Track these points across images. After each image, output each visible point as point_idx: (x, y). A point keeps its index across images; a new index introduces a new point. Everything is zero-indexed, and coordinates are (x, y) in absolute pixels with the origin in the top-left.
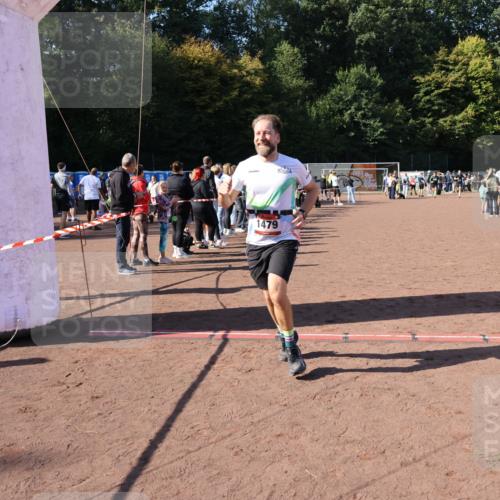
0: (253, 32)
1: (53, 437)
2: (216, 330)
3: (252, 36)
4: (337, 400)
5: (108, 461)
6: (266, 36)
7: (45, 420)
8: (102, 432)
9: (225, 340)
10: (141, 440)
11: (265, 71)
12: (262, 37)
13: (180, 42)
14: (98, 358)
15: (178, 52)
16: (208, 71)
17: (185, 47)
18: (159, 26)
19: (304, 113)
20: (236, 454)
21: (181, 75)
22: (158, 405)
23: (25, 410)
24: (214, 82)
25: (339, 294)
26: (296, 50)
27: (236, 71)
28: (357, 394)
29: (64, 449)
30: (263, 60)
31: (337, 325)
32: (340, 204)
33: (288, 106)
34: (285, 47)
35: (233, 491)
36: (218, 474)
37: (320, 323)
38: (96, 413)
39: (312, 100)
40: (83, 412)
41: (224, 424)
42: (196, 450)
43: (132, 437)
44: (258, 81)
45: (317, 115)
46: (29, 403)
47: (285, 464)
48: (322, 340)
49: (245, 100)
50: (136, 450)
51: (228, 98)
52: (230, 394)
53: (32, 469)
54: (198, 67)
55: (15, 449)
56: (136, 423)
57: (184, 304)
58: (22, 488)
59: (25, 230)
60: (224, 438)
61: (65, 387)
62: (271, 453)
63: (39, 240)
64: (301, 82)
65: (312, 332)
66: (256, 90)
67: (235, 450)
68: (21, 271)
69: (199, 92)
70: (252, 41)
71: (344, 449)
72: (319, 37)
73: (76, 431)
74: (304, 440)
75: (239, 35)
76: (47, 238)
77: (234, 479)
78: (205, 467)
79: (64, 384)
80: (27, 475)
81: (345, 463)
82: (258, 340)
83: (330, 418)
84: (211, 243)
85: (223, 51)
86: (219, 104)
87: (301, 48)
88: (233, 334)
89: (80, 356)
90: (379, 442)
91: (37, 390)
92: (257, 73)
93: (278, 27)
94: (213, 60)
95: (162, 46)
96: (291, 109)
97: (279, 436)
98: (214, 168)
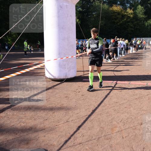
1: (72, 104)
2: (114, 81)
3: (131, 4)
4: (142, 100)
5: (84, 110)
7: (71, 99)
8: (83, 103)
9: (116, 83)
10: (92, 106)
11: (134, 13)
12: (134, 4)
13: (111, 6)
14: (84, 86)
15: (111, 9)
16: (119, 13)
17: (113, 8)
18: (107, 2)
19: (144, 24)
20: (114, 111)
21: (111, 15)
22: (97, 98)
23: (66, 97)
24: (120, 16)
25: (147, 73)
27: (126, 13)
28: (147, 99)
29: (74, 106)
30: (133, 10)
31: (145, 81)
33: (139, 23)
34: (140, 6)
35: (112, 119)
36: (109, 115)
37: (141, 80)
38: (82, 99)
39: (146, 21)
40: (79, 98)
41: (112, 104)
42: (105, 109)
43: (90, 105)
44: (132, 16)
45: (148, 25)
47: (126, 114)
48: (141, 84)
49: (128, 21)
50: (91, 108)
51: (123, 21)
52: (115, 97)
53: (67, 110)
54: (116, 13)
55: (63, 105)
56: (91, 102)
57: (107, 74)
58: (64, 114)
59: (70, 54)
60: (112, 107)
62: (123, 111)
63: (72, 57)
64: (144, 16)
65: (139, 82)
66: (131, 18)
68: (68, 64)
69: (116, 19)
70: (130, 6)
71: (141, 112)
72: (149, 4)
73: (77, 103)
74: (132, 109)
75: (128, 4)
76: (74, 57)
77: (113, 116)
78: (106, 113)
79: (76, 92)
80: (65, 111)
81: (141, 115)
82: (124, 84)
83: (139, 104)
84: (116, 58)
85: (123, 8)
86: (121, 22)
87: (144, 7)
88: (118, 82)
89: (80, 85)
91: (70, 93)
92: (131, 14)
93: (138, 1)
94: (120, 11)
95: (107, 7)
96: (140, 23)
97: (125, 107)
98: (118, 39)
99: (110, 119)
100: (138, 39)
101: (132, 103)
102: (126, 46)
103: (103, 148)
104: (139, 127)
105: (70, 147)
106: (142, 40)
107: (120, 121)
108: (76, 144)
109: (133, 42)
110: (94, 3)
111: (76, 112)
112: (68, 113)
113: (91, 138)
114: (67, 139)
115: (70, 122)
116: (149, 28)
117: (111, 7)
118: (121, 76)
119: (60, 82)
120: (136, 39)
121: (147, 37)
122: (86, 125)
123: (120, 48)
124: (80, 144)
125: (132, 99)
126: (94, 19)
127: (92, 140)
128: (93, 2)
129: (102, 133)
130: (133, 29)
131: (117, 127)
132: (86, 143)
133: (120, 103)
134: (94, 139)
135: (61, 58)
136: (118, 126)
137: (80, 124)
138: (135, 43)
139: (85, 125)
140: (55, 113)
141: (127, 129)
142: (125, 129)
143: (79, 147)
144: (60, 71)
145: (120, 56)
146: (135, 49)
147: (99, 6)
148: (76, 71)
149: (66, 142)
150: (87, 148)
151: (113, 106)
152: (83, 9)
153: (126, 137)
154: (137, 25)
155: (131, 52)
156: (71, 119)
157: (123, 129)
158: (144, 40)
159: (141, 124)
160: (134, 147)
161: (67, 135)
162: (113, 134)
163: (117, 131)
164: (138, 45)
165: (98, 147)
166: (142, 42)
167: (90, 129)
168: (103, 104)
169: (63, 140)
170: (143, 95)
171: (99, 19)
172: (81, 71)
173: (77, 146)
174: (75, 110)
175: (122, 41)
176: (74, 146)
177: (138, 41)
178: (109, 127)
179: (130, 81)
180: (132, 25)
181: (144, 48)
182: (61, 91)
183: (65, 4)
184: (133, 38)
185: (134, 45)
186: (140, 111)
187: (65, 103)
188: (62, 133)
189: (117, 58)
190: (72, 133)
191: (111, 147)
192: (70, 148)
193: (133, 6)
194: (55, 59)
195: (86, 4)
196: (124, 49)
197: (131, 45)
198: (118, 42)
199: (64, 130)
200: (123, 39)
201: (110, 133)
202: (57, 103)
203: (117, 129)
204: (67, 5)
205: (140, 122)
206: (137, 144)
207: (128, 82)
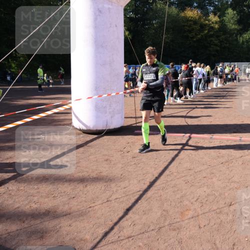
0: (216, 5)
1: (116, 171)
2: (186, 133)
3: (215, 7)
4: (231, 165)
5: (136, 182)
6: (221, 6)
7: (114, 164)
8: (135, 170)
9: (190, 138)
10: (150, 175)
11: (220, 22)
12: (220, 7)
13: (183, 10)
14: (137, 142)
15: (183, 15)
16: (195, 22)
17: (186, 12)
18: (175, 4)
19: (237, 40)
20: (186, 183)
21: (183, 24)
22: (157, 162)
23: (107, 160)
24: (197, 27)
25: (241, 121)
26: (235, 12)
27: (207, 22)
28: (240, 163)
29: (119, 176)
30: (219, 17)
31: (238, 134)
32: (248, 81)
33: (230, 37)
34: (230, 11)
35: (182, 197)
36: (178, 190)
37: (230, 133)
38: (133, 163)
39: (241, 35)
40: (128, 163)
41: (183, 171)
42: (171, 181)
43: (146, 173)
44: (217, 26)
45: (243, 41)
46: (109, 158)
47: (205, 189)
48: (230, 140)
49: (211, 34)
50: (147, 178)
51: (203, 34)
52: (187, 159)
53: (107, 182)
54: (191, 20)
55: (102, 174)
56: (148, 168)
57: (174, 122)
58: (103, 189)
59: (113, 90)
60: (183, 177)
61: (123, 152)
62: (200, 184)
63: (117, 94)
64: (236, 27)
65: (226, 136)
66: (215, 30)
67: (186, 181)
68: (110, 106)
69: (190, 32)
70: (215, 9)
71: (230, 185)
72: (245, 6)
73: (125, 169)
74: (214, 179)
75: (210, 6)
76: (120, 93)
77: (184, 192)
78: (173, 187)
80: (105, 184)
81: (230, 190)
82: (203, 138)
83: (227, 172)
84: (189, 96)
85: (202, 13)
86: (199, 36)
87: (237, 12)
88: (193, 135)
89: (130, 141)
90: (246, 183)
91: (112, 153)
92: (216, 23)
93: (227, 2)
94: (197, 17)
95: (176, 12)
96: (231, 39)
97: (204, 177)
98: (193, 65)
99: (178, 196)
100: (226, 64)
101: (214, 171)
102: (206, 76)
103: (166, 244)
104: (226, 210)
105: (112, 242)
106: (232, 66)
107: (195, 199)
108: (122, 238)
109: (219, 69)
110: (154, 5)
111: (123, 184)
112: (109, 187)
113: (147, 228)
114: (107, 229)
115: (113, 201)
116: (245, 46)
117: (183, 12)
118: (198, 125)
119: (96, 136)
120: (223, 65)
121: (242, 61)
122: (139, 207)
123: (196, 79)
124: (128, 238)
125: (216, 164)
126: (153, 31)
127: (149, 231)
128: (152, 3)
129: (165, 220)
130: (218, 48)
131: (190, 210)
132: (139, 236)
133: (196, 171)
134: (152, 230)
135: (99, 96)
136: (192, 208)
137: (130, 205)
138: (222, 71)
139: (137, 206)
140: (88, 187)
141: (206, 213)
142: (204, 213)
143: (126, 243)
144: (97, 117)
145: (197, 93)
146: (221, 81)
147: (162, 10)
148: (123, 117)
149: (106, 234)
150: (141, 244)
151: (184, 175)
152: (136, 14)
153: (205, 226)
154: (225, 42)
155: (215, 87)
156: (114, 197)
157: (200, 213)
158: (236, 66)
159: (230, 205)
160: (217, 242)
161: (107, 223)
162: (183, 221)
163: (190, 216)
164: (227, 74)
165: (159, 243)
166: (232, 70)
167: (145, 214)
168: (167, 172)
169: (101, 231)
170: (233, 157)
171: (162, 31)
172: (132, 118)
173: (125, 241)
174: (122, 181)
175: (200, 67)
176: (119, 241)
177: (227, 68)
178: (177, 210)
179: (212, 135)
180: (216, 42)
181: (236, 79)
182: (99, 151)
183: (106, 6)
184: (219, 62)
185: (221, 74)
186: (228, 184)
187: (105, 170)
188: (100, 220)
189: (192, 96)
190: (115, 220)
191: (180, 242)
192: (112, 244)
193: (219, 10)
194: (89, 98)
195: (141, 6)
196: (203, 81)
197: (216, 74)
198: (194, 69)
199: (103, 214)
200: (202, 65)
201: (178, 220)
202: (91, 171)
203: (190, 214)
204: (109, 8)
205: (228, 201)
206: (223, 237)
207: (209, 135)
